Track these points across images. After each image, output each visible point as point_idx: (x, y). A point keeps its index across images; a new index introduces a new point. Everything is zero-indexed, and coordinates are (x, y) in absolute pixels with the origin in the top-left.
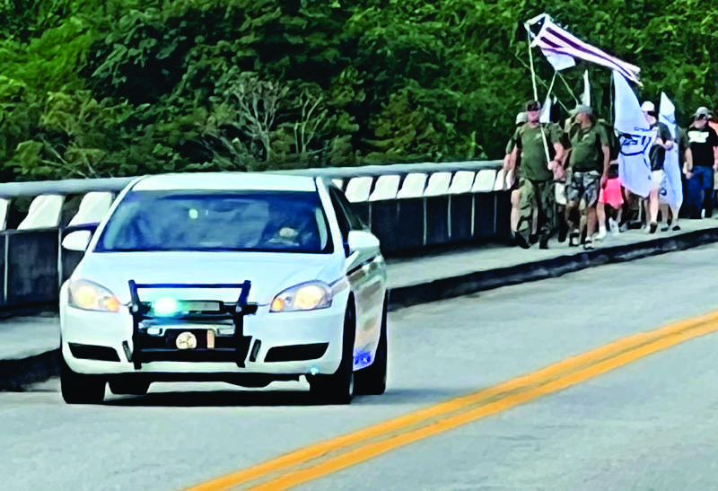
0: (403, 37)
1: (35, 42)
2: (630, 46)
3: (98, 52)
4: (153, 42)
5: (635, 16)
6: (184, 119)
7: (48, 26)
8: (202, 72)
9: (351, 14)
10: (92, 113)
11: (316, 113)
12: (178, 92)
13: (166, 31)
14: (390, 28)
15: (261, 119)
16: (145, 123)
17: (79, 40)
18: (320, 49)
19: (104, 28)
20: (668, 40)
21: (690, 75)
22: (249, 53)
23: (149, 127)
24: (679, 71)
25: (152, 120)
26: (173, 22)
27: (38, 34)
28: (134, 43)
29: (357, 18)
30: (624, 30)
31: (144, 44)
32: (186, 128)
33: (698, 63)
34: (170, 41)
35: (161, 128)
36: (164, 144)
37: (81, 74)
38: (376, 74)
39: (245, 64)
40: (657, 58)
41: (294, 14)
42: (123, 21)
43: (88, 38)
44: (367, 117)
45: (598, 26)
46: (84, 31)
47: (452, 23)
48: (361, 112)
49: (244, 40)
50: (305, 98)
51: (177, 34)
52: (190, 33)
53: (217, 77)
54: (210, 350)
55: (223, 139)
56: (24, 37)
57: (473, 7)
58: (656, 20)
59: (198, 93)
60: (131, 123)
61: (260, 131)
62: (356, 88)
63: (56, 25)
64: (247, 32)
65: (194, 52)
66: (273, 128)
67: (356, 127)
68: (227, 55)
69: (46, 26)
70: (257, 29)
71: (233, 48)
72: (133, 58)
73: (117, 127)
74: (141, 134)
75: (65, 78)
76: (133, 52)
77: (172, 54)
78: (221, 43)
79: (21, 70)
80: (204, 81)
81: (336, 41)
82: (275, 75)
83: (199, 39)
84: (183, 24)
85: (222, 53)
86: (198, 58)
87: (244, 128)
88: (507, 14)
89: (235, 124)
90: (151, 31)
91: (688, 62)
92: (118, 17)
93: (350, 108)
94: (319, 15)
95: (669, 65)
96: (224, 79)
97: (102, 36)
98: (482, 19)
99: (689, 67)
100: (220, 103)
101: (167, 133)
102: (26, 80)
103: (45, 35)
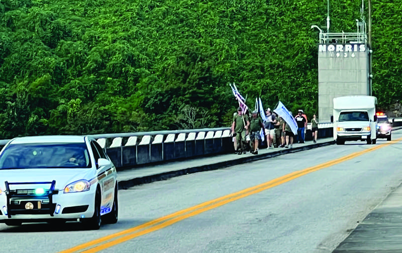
0: (230, 95)
1: (129, 98)
2: (292, 96)
3: (146, 100)
4: (161, 97)
5: (294, 87)
6: (170, 118)
7: (132, 94)
8: (175, 105)
9: (215, 89)
10: (144, 117)
11: (207, 116)
12: (169, 111)
13: (165, 94)
14: (227, 92)
15: (191, 118)
16: (160, 120)
17: (141, 97)
18: (208, 98)
19: (148, 94)
20: (303, 94)
21: (309, 103)
22: (188, 100)
23: (161, 121)
24: (306, 102)
25: (161, 119)
26: (167, 92)
27: (129, 96)
28: (156, 98)
29: (217, 89)
30: (291, 91)
31: (158, 98)
32: (171, 121)
33: (311, 100)
34: (166, 97)
35: (164, 121)
36: (165, 125)
37: (141, 107)
38: (224, 105)
39: (187, 103)
40: (300, 99)
41: (200, 89)
42: (153, 92)
43: (143, 97)
44: (221, 116)
45: (284, 90)
46: (142, 95)
47: (244, 90)
48: (219, 115)
49: (187, 96)
50: (203, 112)
51: (168, 95)
52: (172, 95)
53: (179, 107)
54: (39, 210)
55: (181, 123)
56: (125, 97)
57: (249, 86)
58: (300, 88)
59: (174, 111)
60: (156, 120)
61: (191, 121)
62: (218, 109)
63: (134, 93)
64: (187, 94)
65: (173, 100)
66: (195, 120)
67: (218, 119)
68: (182, 101)
69: (132, 93)
70: (190, 93)
71: (184, 98)
72: (156, 102)
73: (152, 121)
74: (158, 123)
75: (137, 108)
76: (156, 100)
77: (166, 100)
78: (180, 97)
79: (125, 106)
80: (176, 108)
81: (212, 96)
82: (195, 106)
83: (174, 96)
84: (170, 92)
85: (181, 100)
86: (174, 102)
87: (186, 120)
88: (259, 88)
89: (184, 119)
90: (161, 94)
91: (308, 100)
92: (151, 91)
93: (216, 114)
94: (207, 89)
95: (303, 101)
96: (181, 107)
97: (147, 96)
98: (252, 89)
99: (309, 101)
100: (180, 114)
101: (166, 122)
102: (127, 108)
103: (132, 96)
